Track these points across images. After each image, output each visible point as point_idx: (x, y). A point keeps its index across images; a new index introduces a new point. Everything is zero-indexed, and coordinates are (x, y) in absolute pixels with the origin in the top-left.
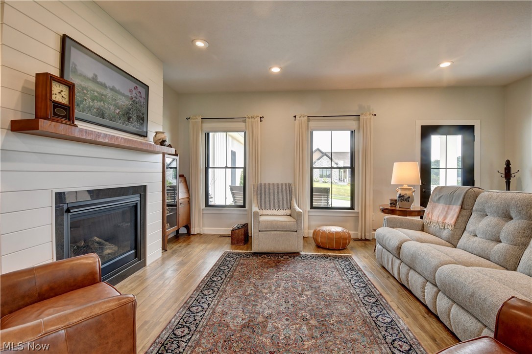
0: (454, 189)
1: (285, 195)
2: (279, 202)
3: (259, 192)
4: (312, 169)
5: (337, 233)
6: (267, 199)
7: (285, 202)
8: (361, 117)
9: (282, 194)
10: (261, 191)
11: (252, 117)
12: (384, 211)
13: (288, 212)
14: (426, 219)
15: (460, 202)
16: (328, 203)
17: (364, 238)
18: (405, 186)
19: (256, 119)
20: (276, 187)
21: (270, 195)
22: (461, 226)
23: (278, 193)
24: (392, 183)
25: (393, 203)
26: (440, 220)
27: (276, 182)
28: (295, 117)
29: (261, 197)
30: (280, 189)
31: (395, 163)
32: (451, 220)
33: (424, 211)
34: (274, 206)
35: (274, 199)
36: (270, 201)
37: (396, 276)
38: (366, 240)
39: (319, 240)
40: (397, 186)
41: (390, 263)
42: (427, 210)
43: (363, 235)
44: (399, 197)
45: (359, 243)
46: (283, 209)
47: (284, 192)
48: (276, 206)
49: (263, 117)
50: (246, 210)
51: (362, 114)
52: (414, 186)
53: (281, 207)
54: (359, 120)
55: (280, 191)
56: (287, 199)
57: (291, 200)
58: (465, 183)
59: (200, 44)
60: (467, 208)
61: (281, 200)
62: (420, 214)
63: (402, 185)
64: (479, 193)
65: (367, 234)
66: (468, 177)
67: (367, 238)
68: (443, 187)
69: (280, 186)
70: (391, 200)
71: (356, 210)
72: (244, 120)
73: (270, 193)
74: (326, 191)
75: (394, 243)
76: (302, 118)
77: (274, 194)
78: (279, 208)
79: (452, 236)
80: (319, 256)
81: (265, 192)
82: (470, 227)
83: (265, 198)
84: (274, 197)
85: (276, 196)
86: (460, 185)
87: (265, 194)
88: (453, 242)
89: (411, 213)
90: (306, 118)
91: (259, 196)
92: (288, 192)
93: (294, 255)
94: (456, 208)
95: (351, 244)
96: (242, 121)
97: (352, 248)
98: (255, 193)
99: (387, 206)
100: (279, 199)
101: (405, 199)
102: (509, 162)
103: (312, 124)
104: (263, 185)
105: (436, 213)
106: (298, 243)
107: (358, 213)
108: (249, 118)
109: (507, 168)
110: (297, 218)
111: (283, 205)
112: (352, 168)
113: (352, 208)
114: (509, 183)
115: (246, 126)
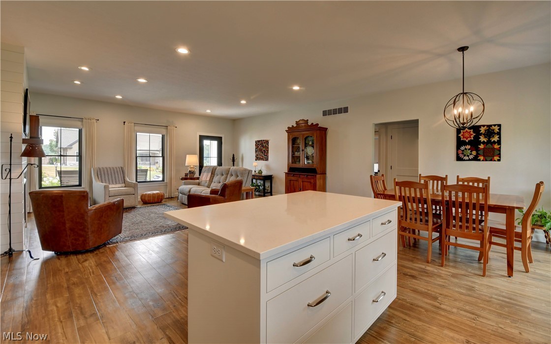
0: (210, 167)
1: (119, 175)
2: (116, 179)
3: (99, 173)
4: (136, 157)
5: (157, 193)
7: (120, 179)
8: (169, 128)
10: (100, 172)
11: (88, 119)
12: (183, 179)
13: (123, 185)
14: (200, 180)
15: (211, 172)
16: (146, 179)
18: (192, 166)
19: (92, 121)
20: (112, 170)
22: (211, 180)
24: (186, 165)
25: (186, 175)
26: (205, 179)
27: (111, 166)
28: (124, 122)
29: (101, 177)
30: (115, 170)
31: (187, 155)
32: (208, 179)
36: (108, 179)
38: (171, 198)
39: (147, 199)
40: (188, 166)
42: (200, 177)
43: (170, 195)
44: (189, 172)
46: (119, 183)
47: (119, 173)
48: (114, 182)
49: (98, 120)
50: (83, 188)
51: (169, 126)
52: (196, 166)
55: (116, 172)
56: (121, 177)
57: (124, 177)
62: (198, 178)
63: (190, 166)
64: (217, 168)
65: (172, 194)
66: (220, 162)
67: (172, 196)
68: (206, 166)
70: (186, 173)
71: (165, 181)
72: (81, 119)
73: (108, 174)
74: (146, 171)
76: (130, 124)
77: (111, 174)
78: (116, 183)
79: (209, 184)
80: (148, 206)
81: (104, 174)
82: (213, 180)
83: (105, 177)
84: (112, 176)
88: (208, 186)
89: (194, 179)
90: (133, 124)
91: (99, 176)
92: (122, 173)
93: (133, 208)
94: (210, 174)
95: (164, 200)
96: (79, 121)
97: (165, 201)
98: (96, 174)
99: (184, 176)
100: (115, 177)
101: (192, 173)
102: (234, 155)
103: (137, 128)
104: (101, 167)
105: (204, 177)
106: (136, 200)
107: (167, 183)
108: (86, 119)
109: (233, 158)
110: (134, 186)
111: (119, 181)
112: (163, 156)
113: (163, 180)
114: (234, 164)
115: (82, 125)
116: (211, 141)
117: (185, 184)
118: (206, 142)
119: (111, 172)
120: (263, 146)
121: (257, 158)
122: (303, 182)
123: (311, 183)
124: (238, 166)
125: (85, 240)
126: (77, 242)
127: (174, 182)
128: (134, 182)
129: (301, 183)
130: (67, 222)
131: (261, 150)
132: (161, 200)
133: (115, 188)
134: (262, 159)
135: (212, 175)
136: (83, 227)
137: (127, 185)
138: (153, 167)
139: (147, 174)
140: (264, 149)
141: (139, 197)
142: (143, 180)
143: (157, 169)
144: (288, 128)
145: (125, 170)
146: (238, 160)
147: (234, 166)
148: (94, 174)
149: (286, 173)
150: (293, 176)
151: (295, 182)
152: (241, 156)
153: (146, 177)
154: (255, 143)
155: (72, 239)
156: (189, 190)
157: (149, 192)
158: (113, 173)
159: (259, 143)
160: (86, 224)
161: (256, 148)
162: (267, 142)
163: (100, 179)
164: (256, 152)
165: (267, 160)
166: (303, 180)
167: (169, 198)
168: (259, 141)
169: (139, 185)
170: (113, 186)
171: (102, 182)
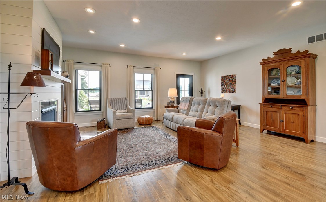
0: (187, 98)
1: (124, 103)
2: (121, 106)
3: (111, 102)
4: (135, 91)
5: (148, 117)
6: (116, 105)
7: (124, 106)
8: (156, 69)
9: (123, 103)
10: (112, 101)
11: (105, 64)
12: (166, 107)
13: (126, 111)
14: (179, 109)
15: (189, 102)
17: (157, 120)
18: (172, 97)
19: (107, 65)
20: (119, 100)
21: (117, 103)
22: (189, 109)
23: (121, 102)
24: (168, 96)
25: (168, 104)
26: (184, 108)
27: (119, 97)
28: (127, 66)
29: (112, 105)
30: (121, 100)
31: (169, 89)
32: (186, 108)
33: (178, 106)
34: (119, 109)
35: (119, 105)
36: (117, 106)
37: (172, 128)
38: (158, 120)
39: (141, 121)
40: (170, 97)
41: (170, 124)
43: (157, 118)
44: (171, 101)
45: (155, 122)
46: (124, 109)
48: (120, 108)
49: (111, 65)
50: (102, 112)
51: (156, 68)
53: (123, 109)
54: (155, 70)
55: (122, 101)
56: (125, 105)
57: (127, 105)
58: (190, 96)
59: (92, 32)
60: (190, 104)
61: (122, 105)
62: (177, 107)
63: (171, 97)
64: (193, 98)
65: (158, 118)
66: (191, 94)
68: (184, 97)
69: (121, 99)
70: (168, 103)
71: (154, 108)
72: (101, 65)
73: (117, 102)
74: (141, 101)
75: (171, 117)
76: (131, 67)
77: (119, 103)
78: (122, 109)
79: (187, 112)
80: (143, 127)
81: (114, 102)
82: (191, 109)
83: (115, 105)
84: (119, 104)
85: (120, 104)
86: (189, 96)
87: (114, 103)
88: (187, 114)
89: (174, 107)
90: (132, 67)
91: (111, 104)
92: (125, 102)
93: (132, 129)
94: (188, 104)
95: (153, 122)
96: (100, 66)
97: (154, 124)
98: (109, 103)
99: (167, 105)
100: (121, 105)
101: (172, 102)
102: (202, 88)
103: (135, 70)
104: (112, 98)
105: (182, 106)
106: (134, 123)
107: (155, 109)
108: (103, 64)
109: (202, 91)
110: (133, 112)
111: (124, 107)
112: (152, 90)
113: (152, 108)
114: (202, 96)
115: (101, 68)
116: (185, 78)
117: (169, 111)
118: (181, 80)
119: (119, 101)
120: (229, 80)
121: (224, 91)
122: (285, 113)
123: (298, 115)
124: (205, 97)
125: (73, 181)
126: (66, 183)
127: (159, 110)
128: (134, 109)
129: (283, 116)
130: (54, 159)
131: (227, 84)
132: (151, 122)
133: (121, 113)
134: (229, 91)
135: (190, 105)
136: (70, 166)
137: (129, 111)
138: (146, 98)
139: (141, 103)
140: (230, 83)
141: (136, 119)
142: (140, 107)
143: (149, 99)
144: (263, 60)
145: (128, 100)
146: (206, 93)
147: (202, 97)
148: (108, 103)
149: (261, 104)
150: (272, 107)
151: (274, 113)
152: (207, 90)
153: (141, 105)
154: (221, 78)
155: (61, 179)
156: (172, 117)
157: (143, 117)
158: (120, 102)
159: (226, 78)
160: (74, 163)
161: (222, 83)
162: (234, 76)
163: (111, 106)
164: (222, 85)
165: (234, 91)
166: (287, 112)
167: (156, 121)
168: (225, 76)
169: (137, 111)
170: (120, 111)
171: (113, 109)
